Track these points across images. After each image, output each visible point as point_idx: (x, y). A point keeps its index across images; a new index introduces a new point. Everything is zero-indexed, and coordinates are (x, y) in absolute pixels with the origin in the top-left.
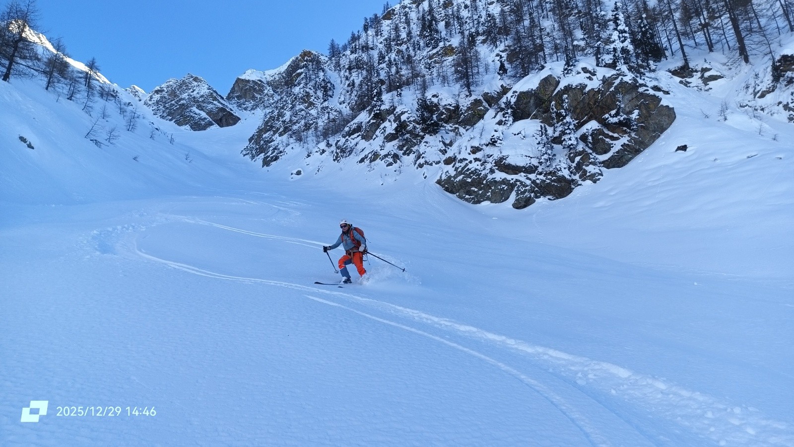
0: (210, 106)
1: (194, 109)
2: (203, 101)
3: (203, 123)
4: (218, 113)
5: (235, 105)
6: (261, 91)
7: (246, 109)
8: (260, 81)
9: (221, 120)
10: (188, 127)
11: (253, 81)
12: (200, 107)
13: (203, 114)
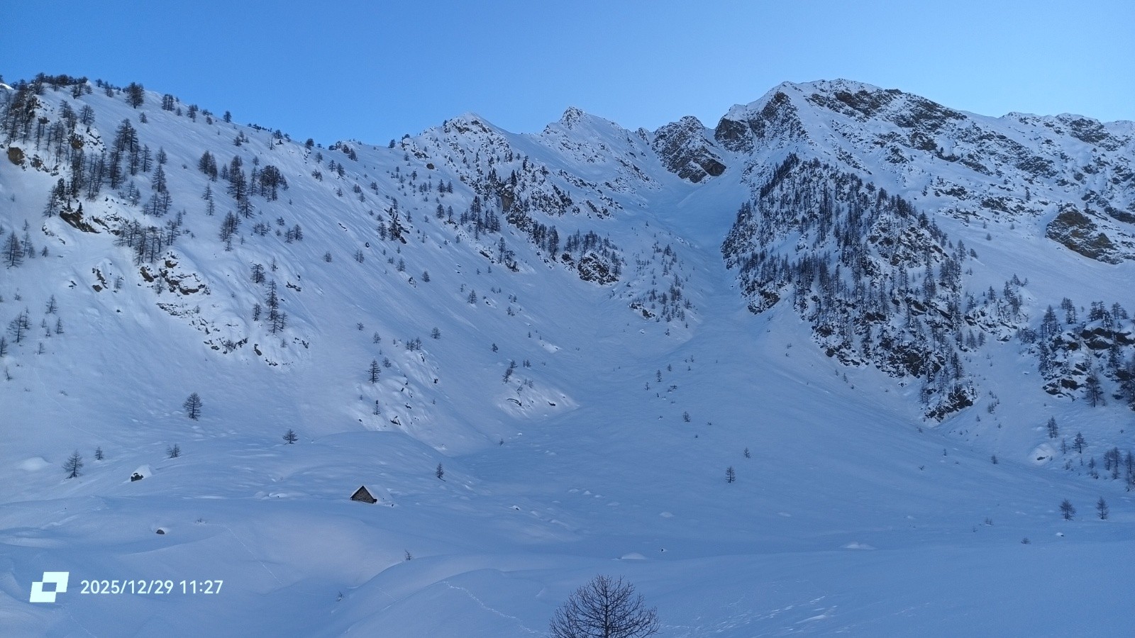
0: (704, 159)
1: (692, 162)
2: (698, 155)
3: (699, 174)
4: (709, 164)
5: (722, 145)
6: (743, 132)
7: (731, 149)
8: (742, 121)
9: (711, 169)
10: (688, 179)
11: (736, 122)
12: (696, 161)
13: (699, 167)
